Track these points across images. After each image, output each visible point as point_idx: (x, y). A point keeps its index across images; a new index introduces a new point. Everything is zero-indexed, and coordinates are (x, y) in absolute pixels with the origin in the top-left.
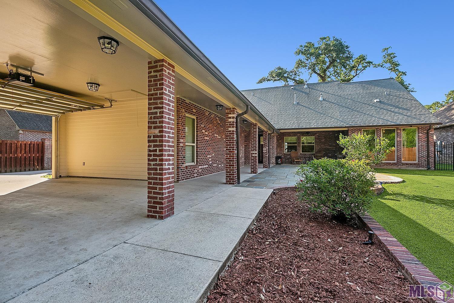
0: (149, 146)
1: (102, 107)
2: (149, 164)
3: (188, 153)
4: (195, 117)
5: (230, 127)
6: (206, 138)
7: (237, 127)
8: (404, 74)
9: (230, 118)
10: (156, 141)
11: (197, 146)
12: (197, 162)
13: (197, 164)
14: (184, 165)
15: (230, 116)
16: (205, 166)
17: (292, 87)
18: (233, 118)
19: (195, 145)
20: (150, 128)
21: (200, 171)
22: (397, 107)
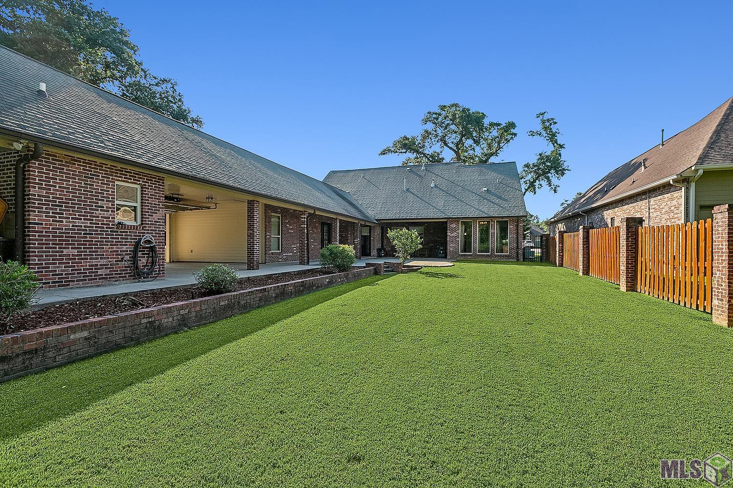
0: (248, 238)
1: (209, 208)
2: (248, 246)
3: (274, 243)
4: (280, 215)
5: (302, 225)
6: (290, 231)
7: (307, 224)
8: (561, 146)
9: (302, 218)
10: (251, 236)
11: (281, 238)
12: (282, 250)
13: (281, 252)
14: (270, 252)
15: (302, 216)
16: (289, 254)
17: (408, 169)
18: (304, 218)
19: (280, 236)
20: (248, 230)
21: (285, 257)
22: (500, 198)
